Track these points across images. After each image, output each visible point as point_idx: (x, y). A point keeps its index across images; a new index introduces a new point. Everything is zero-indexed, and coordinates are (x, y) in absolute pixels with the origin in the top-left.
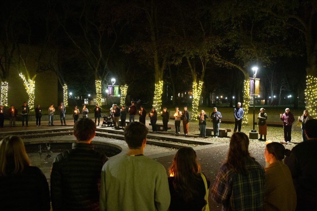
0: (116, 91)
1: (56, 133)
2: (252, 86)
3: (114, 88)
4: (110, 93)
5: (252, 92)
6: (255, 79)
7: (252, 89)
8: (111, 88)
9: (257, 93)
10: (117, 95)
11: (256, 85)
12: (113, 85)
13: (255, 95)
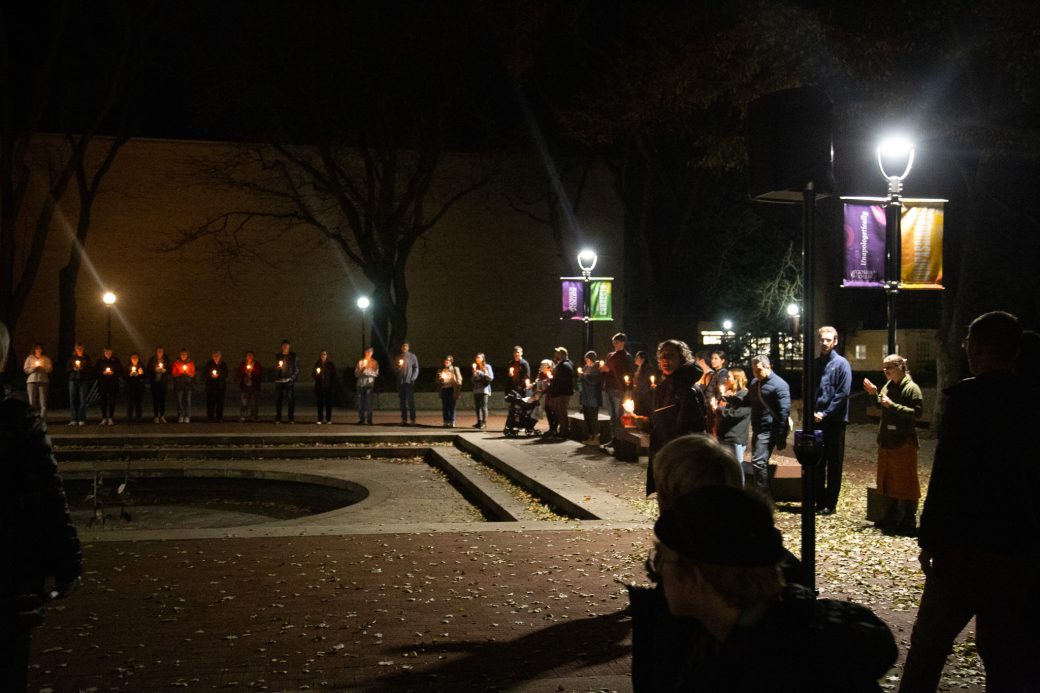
0: (598, 298)
1: (328, 447)
2: (868, 241)
3: (592, 286)
4: (571, 308)
5: (866, 272)
6: (895, 199)
7: (864, 254)
8: (576, 286)
9: (926, 278)
10: (605, 313)
11: (910, 235)
12: (587, 277)
13: (903, 286)
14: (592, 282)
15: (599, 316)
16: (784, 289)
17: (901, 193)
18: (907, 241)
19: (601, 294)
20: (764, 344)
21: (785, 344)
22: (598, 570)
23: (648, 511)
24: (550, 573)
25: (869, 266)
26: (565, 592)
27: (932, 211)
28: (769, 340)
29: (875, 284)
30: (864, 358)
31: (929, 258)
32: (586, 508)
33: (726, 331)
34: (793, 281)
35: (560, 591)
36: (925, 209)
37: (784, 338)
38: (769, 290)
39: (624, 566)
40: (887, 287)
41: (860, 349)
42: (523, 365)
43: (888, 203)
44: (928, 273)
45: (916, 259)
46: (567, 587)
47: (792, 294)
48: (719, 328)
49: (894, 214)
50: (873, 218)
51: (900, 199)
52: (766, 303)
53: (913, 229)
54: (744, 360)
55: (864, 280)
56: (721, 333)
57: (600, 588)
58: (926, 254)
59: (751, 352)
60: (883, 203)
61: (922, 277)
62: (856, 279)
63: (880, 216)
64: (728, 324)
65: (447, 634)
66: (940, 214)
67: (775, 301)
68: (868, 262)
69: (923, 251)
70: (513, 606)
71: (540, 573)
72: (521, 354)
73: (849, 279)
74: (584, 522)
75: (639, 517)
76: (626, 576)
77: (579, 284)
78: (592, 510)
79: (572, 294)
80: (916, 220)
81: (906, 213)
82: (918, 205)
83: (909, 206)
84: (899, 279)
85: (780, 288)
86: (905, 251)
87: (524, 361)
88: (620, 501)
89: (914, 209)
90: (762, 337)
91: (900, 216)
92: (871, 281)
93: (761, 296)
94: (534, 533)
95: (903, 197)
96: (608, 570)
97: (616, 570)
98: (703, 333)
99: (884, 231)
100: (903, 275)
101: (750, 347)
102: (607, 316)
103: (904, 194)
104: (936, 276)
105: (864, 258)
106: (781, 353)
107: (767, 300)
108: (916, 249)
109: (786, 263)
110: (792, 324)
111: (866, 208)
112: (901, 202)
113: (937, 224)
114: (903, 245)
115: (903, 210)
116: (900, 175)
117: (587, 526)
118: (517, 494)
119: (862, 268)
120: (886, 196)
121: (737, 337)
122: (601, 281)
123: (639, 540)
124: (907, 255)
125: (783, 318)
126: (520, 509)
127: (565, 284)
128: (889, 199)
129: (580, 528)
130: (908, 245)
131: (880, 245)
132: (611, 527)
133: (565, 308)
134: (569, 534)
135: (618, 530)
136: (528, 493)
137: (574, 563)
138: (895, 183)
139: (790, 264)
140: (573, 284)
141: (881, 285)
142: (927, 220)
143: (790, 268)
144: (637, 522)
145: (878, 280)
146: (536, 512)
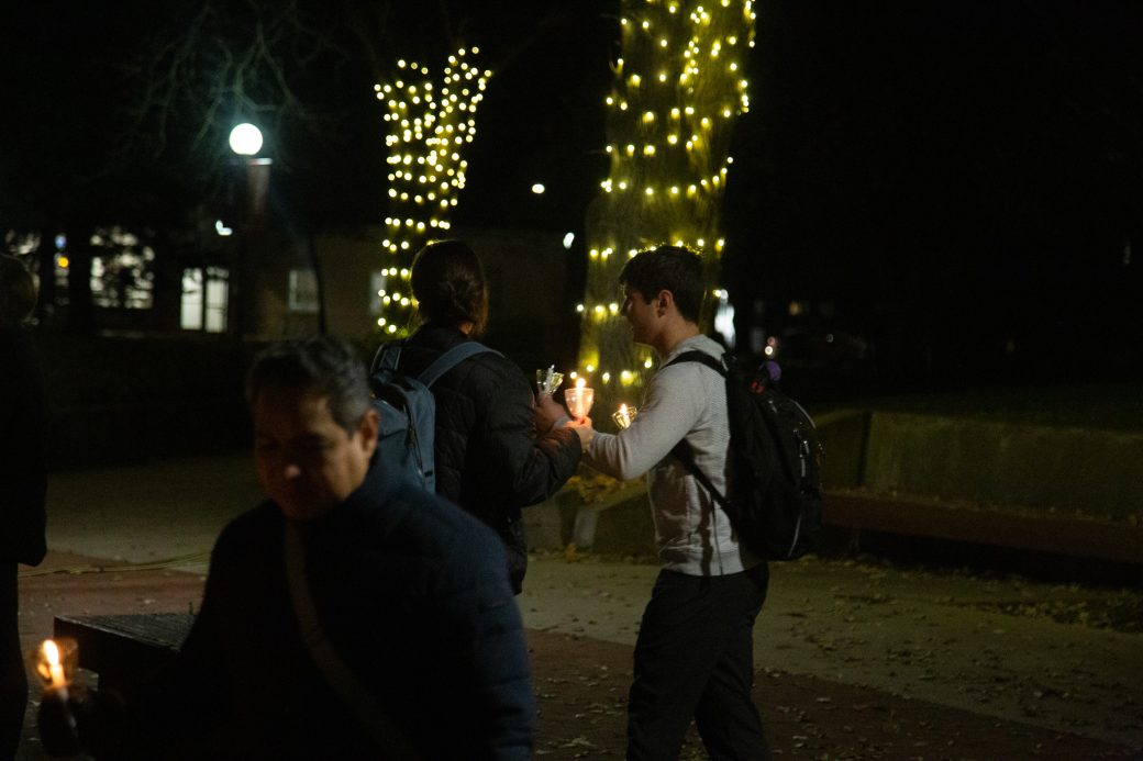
16: (212, 68)
52: (154, 109)
67: (180, 105)
107: (153, 104)
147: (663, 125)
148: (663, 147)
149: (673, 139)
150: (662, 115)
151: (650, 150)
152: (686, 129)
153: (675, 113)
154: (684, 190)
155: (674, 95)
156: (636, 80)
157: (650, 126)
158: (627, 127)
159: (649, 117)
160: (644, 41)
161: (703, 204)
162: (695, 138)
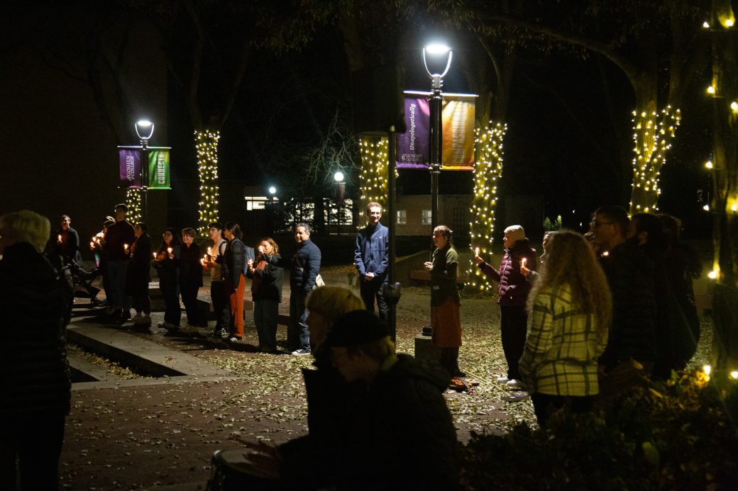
0: (156, 167)
2: (415, 129)
3: (150, 155)
4: (129, 178)
5: (414, 156)
6: (437, 94)
7: (413, 140)
8: (133, 155)
9: (462, 161)
10: (164, 182)
11: (449, 124)
12: (145, 146)
13: (444, 167)
14: (150, 151)
15: (157, 185)
16: (330, 156)
17: (442, 88)
18: (447, 130)
19: (159, 163)
20: (309, 209)
21: (329, 209)
22: (199, 412)
23: (228, 366)
24: (159, 417)
25: (417, 151)
26: (177, 429)
27: (466, 105)
28: (312, 206)
29: (421, 166)
30: (404, 223)
31: (464, 144)
32: (171, 367)
33: (270, 197)
34: (338, 147)
35: (174, 428)
36: (460, 103)
37: (328, 203)
38: (316, 157)
39: (221, 408)
40: (431, 168)
41: (401, 214)
42: (72, 234)
43: (431, 96)
44: (463, 157)
45: (454, 145)
46: (178, 426)
47: (338, 161)
48: (264, 193)
49: (436, 107)
50: (419, 109)
51: (441, 94)
52: (314, 169)
53: (451, 119)
54: (288, 226)
55: (413, 163)
56: (265, 198)
57: (206, 424)
58: (462, 141)
59: (295, 218)
60: (427, 96)
61: (459, 160)
62: (407, 162)
63: (425, 107)
64: (273, 190)
65: (89, 463)
66: (473, 107)
67: (321, 167)
68: (415, 147)
69: (459, 138)
70: (136, 441)
71: (150, 417)
72: (68, 222)
73: (400, 161)
74: (174, 378)
75: (220, 372)
76: (226, 415)
77: (136, 153)
78: (177, 368)
79: (130, 161)
80: (454, 111)
81: (445, 105)
82: (456, 99)
83: (448, 100)
84: (440, 162)
85: (326, 155)
86: (445, 138)
87: (73, 230)
88: (199, 359)
89: (452, 104)
90: (306, 202)
91: (441, 108)
92: (417, 164)
93: (308, 162)
94: (131, 389)
95: (443, 92)
96: (208, 411)
97: (215, 411)
98: (247, 198)
99: (428, 121)
100: (444, 159)
101: (294, 213)
102: (165, 185)
103: (444, 90)
104: (470, 159)
105: (412, 144)
106: (326, 218)
107: (313, 167)
108: (453, 136)
109: (332, 130)
110: (339, 192)
111: (413, 101)
112: (441, 96)
113: (470, 116)
114: (443, 133)
115: (444, 103)
116: (441, 73)
117: (176, 381)
118: (94, 360)
119: (411, 152)
120: (429, 91)
121: (281, 201)
122: (159, 150)
123: (227, 389)
124: (447, 141)
125: (329, 185)
126: (102, 373)
127: (122, 153)
128: (432, 93)
129: (171, 382)
130: (447, 133)
131: (425, 132)
132: (198, 380)
133: (122, 177)
134: (164, 388)
135: (207, 382)
136: (105, 358)
137: (177, 409)
138: (437, 78)
139: (336, 131)
140: (130, 152)
141: (426, 167)
142: (462, 111)
143: (336, 134)
144: (220, 376)
145: (424, 163)
146: (119, 374)
147: (373, 182)
148: (373, 188)
149: (376, 186)
150: (372, 180)
151: (370, 188)
152: (379, 183)
153: (376, 179)
154: (379, 198)
155: (375, 175)
156: (365, 172)
157: (369, 183)
158: (364, 183)
159: (369, 180)
160: (367, 162)
161: (385, 201)
162: (383, 185)
